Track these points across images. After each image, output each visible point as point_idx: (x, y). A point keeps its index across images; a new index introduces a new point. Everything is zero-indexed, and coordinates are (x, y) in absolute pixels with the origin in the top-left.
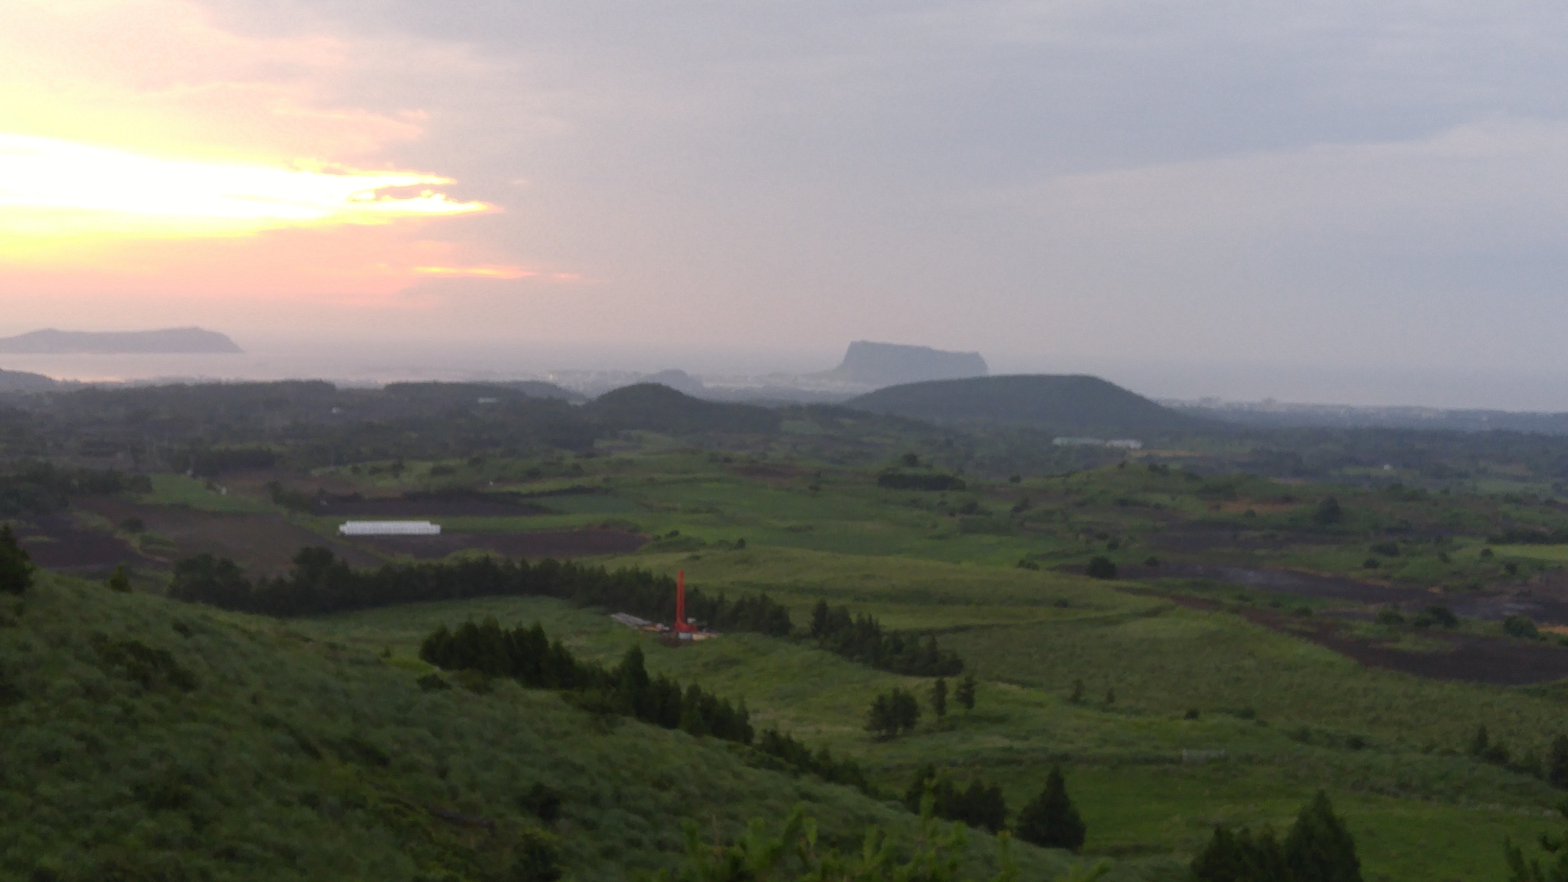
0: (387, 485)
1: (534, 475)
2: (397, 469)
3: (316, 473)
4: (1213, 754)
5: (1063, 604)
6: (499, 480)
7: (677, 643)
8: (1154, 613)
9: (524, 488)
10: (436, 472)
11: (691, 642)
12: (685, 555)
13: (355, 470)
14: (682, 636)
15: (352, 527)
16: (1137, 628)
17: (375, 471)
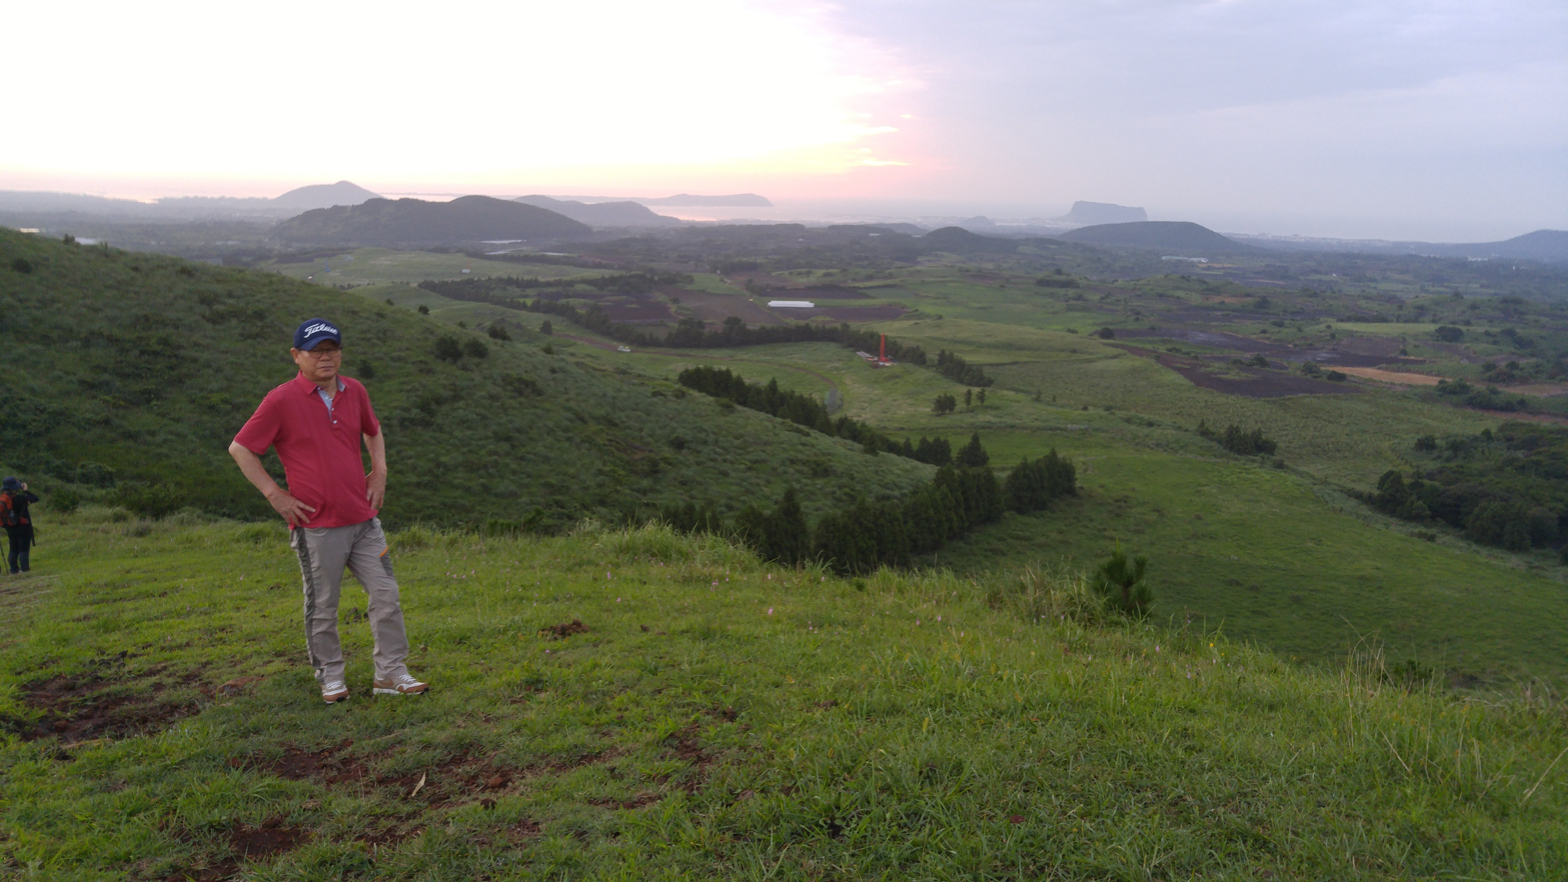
0: (803, 281)
1: (870, 278)
2: (808, 273)
3: (774, 274)
4: (1082, 427)
5: (1074, 351)
6: (854, 280)
7: (877, 367)
8: (1115, 357)
9: (861, 285)
10: (826, 275)
11: (884, 366)
12: (912, 322)
13: (791, 273)
14: (881, 363)
15: (774, 303)
16: (1100, 365)
17: (799, 274)
